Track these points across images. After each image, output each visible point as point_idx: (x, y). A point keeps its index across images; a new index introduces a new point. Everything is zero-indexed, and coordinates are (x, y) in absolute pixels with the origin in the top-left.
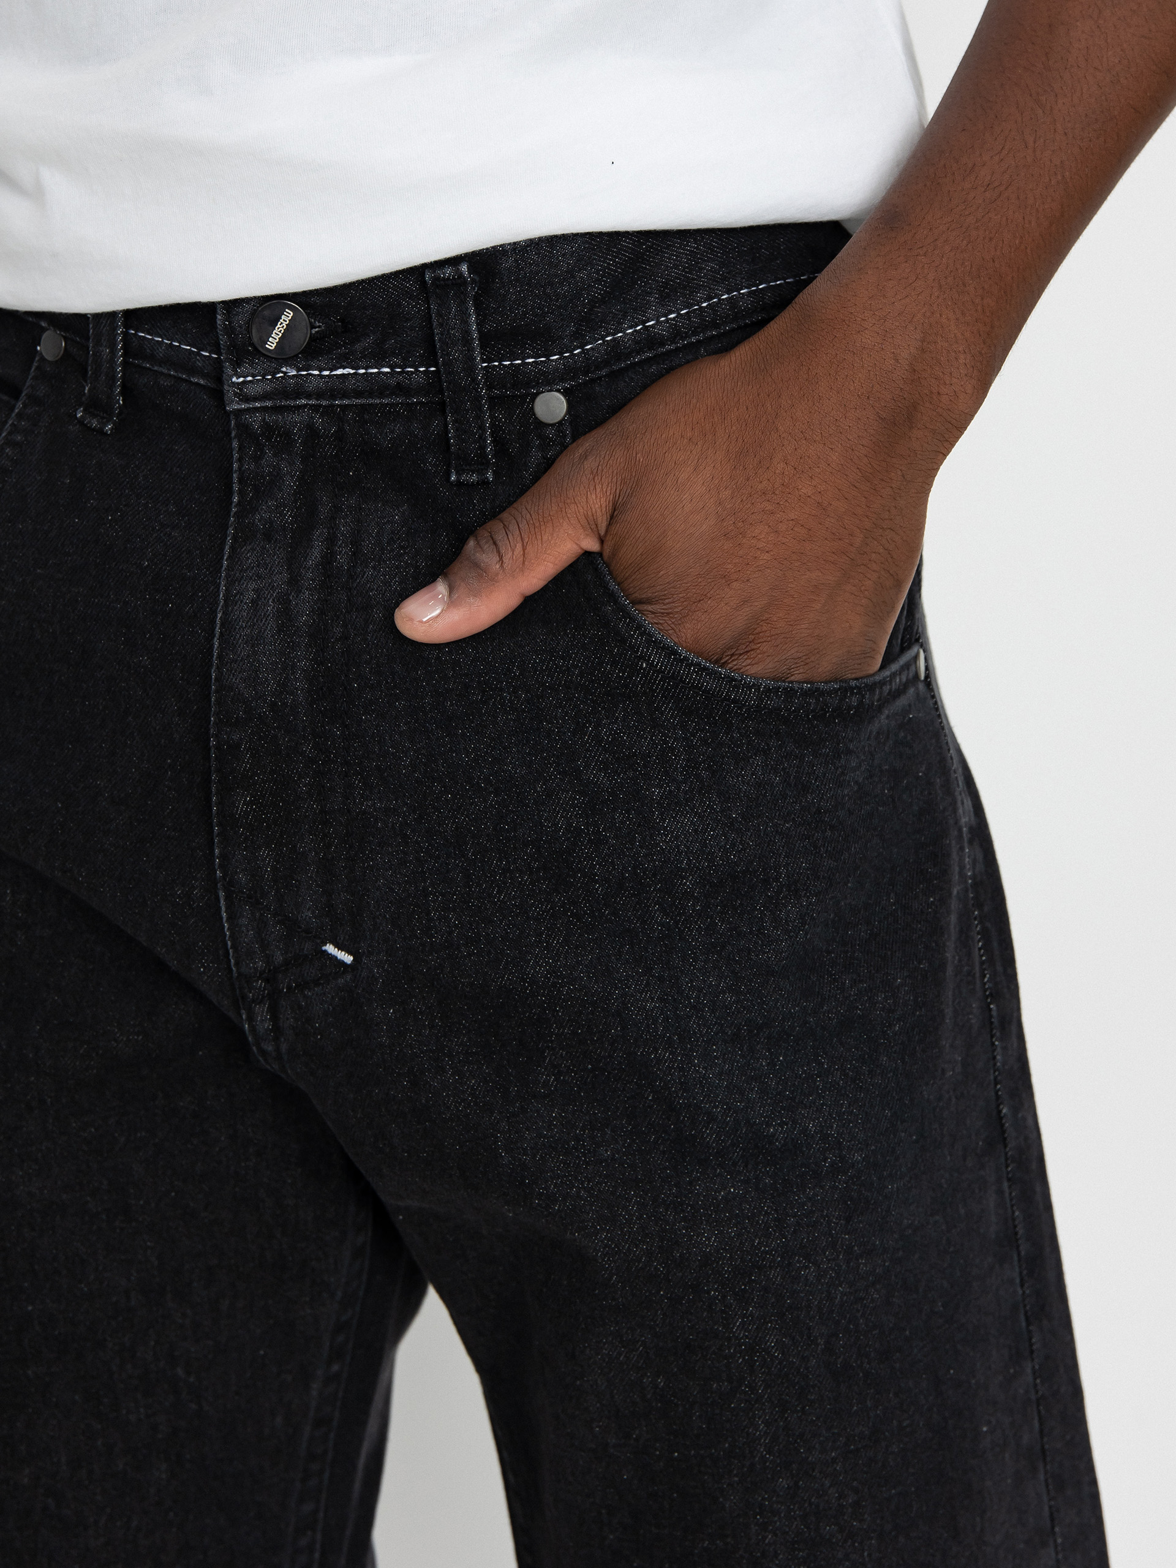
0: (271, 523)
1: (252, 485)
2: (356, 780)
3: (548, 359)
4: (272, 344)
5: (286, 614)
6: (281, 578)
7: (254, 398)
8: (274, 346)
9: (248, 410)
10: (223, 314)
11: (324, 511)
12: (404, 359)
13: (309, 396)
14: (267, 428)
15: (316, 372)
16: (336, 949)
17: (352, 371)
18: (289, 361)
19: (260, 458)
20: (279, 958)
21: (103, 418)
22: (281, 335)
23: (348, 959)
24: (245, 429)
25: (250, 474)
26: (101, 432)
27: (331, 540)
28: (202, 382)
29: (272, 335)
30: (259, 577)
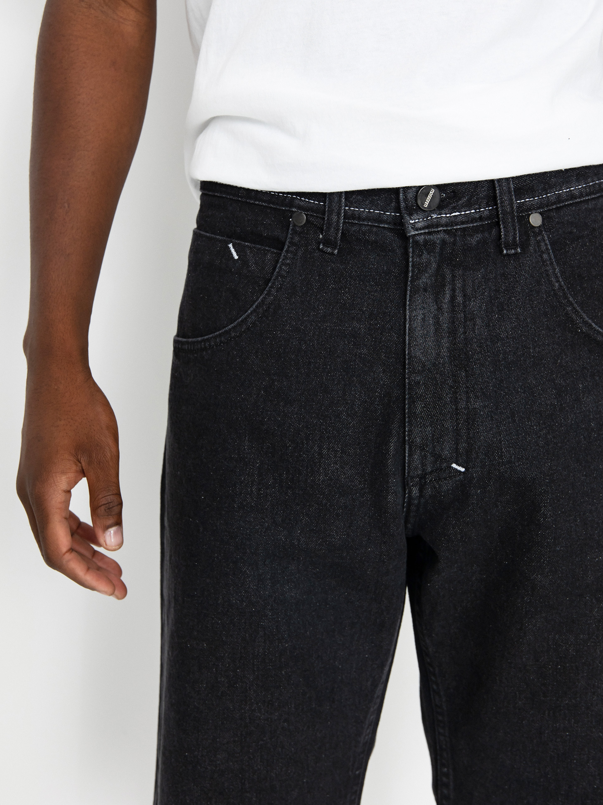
0: (427, 283)
1: (417, 268)
2: (471, 394)
3: (534, 199)
4: (426, 205)
5: (437, 323)
6: (433, 308)
7: (420, 229)
8: (427, 205)
9: (417, 234)
10: (403, 193)
11: (449, 277)
12: (479, 205)
13: (442, 226)
14: (426, 241)
15: (444, 216)
16: (457, 466)
17: (459, 214)
18: (433, 211)
19: (421, 255)
20: (429, 469)
21: (333, 248)
22: (430, 200)
23: (463, 470)
24: (416, 243)
25: (417, 263)
26: (332, 254)
27: (454, 290)
28: (386, 226)
29: (426, 201)
30: (424, 308)
